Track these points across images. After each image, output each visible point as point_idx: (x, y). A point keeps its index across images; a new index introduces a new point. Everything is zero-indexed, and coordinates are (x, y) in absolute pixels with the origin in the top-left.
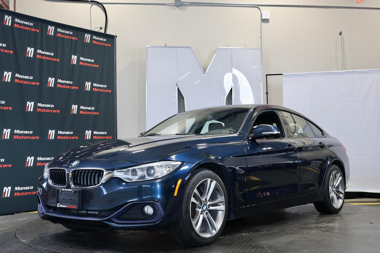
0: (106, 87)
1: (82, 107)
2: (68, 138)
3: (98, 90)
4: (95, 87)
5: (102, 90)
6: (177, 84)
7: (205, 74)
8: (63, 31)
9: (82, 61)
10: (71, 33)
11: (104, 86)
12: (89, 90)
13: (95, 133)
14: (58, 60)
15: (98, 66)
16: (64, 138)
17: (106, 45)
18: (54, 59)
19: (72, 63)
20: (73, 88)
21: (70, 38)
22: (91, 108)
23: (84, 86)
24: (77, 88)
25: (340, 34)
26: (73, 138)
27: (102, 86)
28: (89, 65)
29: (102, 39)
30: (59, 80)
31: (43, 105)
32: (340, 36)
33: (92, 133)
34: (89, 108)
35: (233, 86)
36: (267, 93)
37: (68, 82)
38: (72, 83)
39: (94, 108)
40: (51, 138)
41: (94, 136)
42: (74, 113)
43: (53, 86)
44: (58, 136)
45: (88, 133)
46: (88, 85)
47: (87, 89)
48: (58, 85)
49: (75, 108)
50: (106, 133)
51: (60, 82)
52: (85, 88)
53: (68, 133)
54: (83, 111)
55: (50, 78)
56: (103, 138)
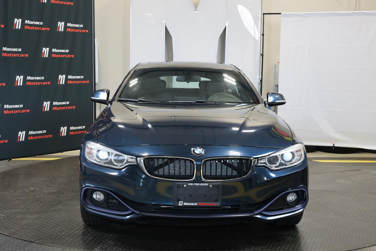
0: (82, 27)
1: (54, 50)
2: (38, 84)
4: (69, 27)
5: (78, 31)
7: (196, 11)
11: (80, 26)
12: (62, 30)
13: (70, 77)
15: (72, 4)
16: (34, 84)
19: (42, 1)
20: (43, 29)
24: (48, 29)
26: (45, 83)
27: (77, 26)
28: (62, 3)
31: (9, 50)
33: (66, 77)
34: (63, 51)
35: (227, 24)
36: (263, 35)
37: (37, 23)
38: (42, 24)
39: (68, 50)
40: (19, 85)
41: (68, 81)
42: (45, 56)
43: (19, 28)
44: (27, 82)
45: (62, 78)
46: (61, 25)
47: (60, 30)
48: (26, 26)
49: (46, 51)
50: (82, 77)
51: (28, 23)
52: (58, 29)
53: (38, 78)
54: (55, 54)
55: (16, 20)
56: (79, 82)
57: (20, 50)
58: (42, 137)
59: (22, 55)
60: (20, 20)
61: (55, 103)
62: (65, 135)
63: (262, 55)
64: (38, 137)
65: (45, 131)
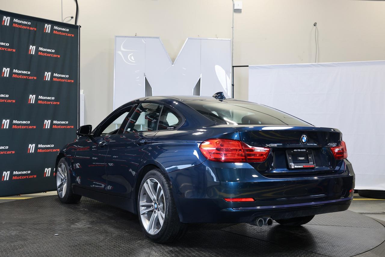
0: (68, 77)
1: (40, 97)
2: (24, 128)
3: (59, 80)
4: (55, 77)
5: (63, 80)
6: (144, 74)
7: (173, 65)
8: (20, 22)
9: (41, 51)
10: (29, 23)
11: (65, 76)
12: (49, 80)
13: (55, 122)
14: (14, 50)
15: (59, 56)
16: (20, 128)
17: (69, 35)
18: (9, 50)
19: (29, 53)
20: (31, 78)
21: (28, 28)
22: (51, 98)
24: (35, 78)
25: (315, 26)
26: (30, 127)
27: (63, 76)
28: (49, 55)
29: (64, 29)
30: (14, 70)
32: (315, 27)
33: (52, 122)
34: (49, 98)
35: (201, 77)
36: (233, 85)
37: (25, 72)
38: (29, 73)
39: (54, 98)
40: (5, 128)
41: (54, 126)
42: (31, 102)
43: (8, 76)
44: (13, 126)
45: (47, 123)
46: (48, 75)
47: (47, 80)
48: (14, 75)
49: (32, 98)
50: (67, 122)
51: (16, 72)
52: (45, 78)
53: (24, 122)
54: (41, 101)
55: (4, 69)
56: (63, 127)
57: (7, 96)
58: (26, 177)
59: (9, 101)
60: (9, 69)
61: (40, 146)
62: (49, 175)
64: (23, 177)
65: (30, 171)
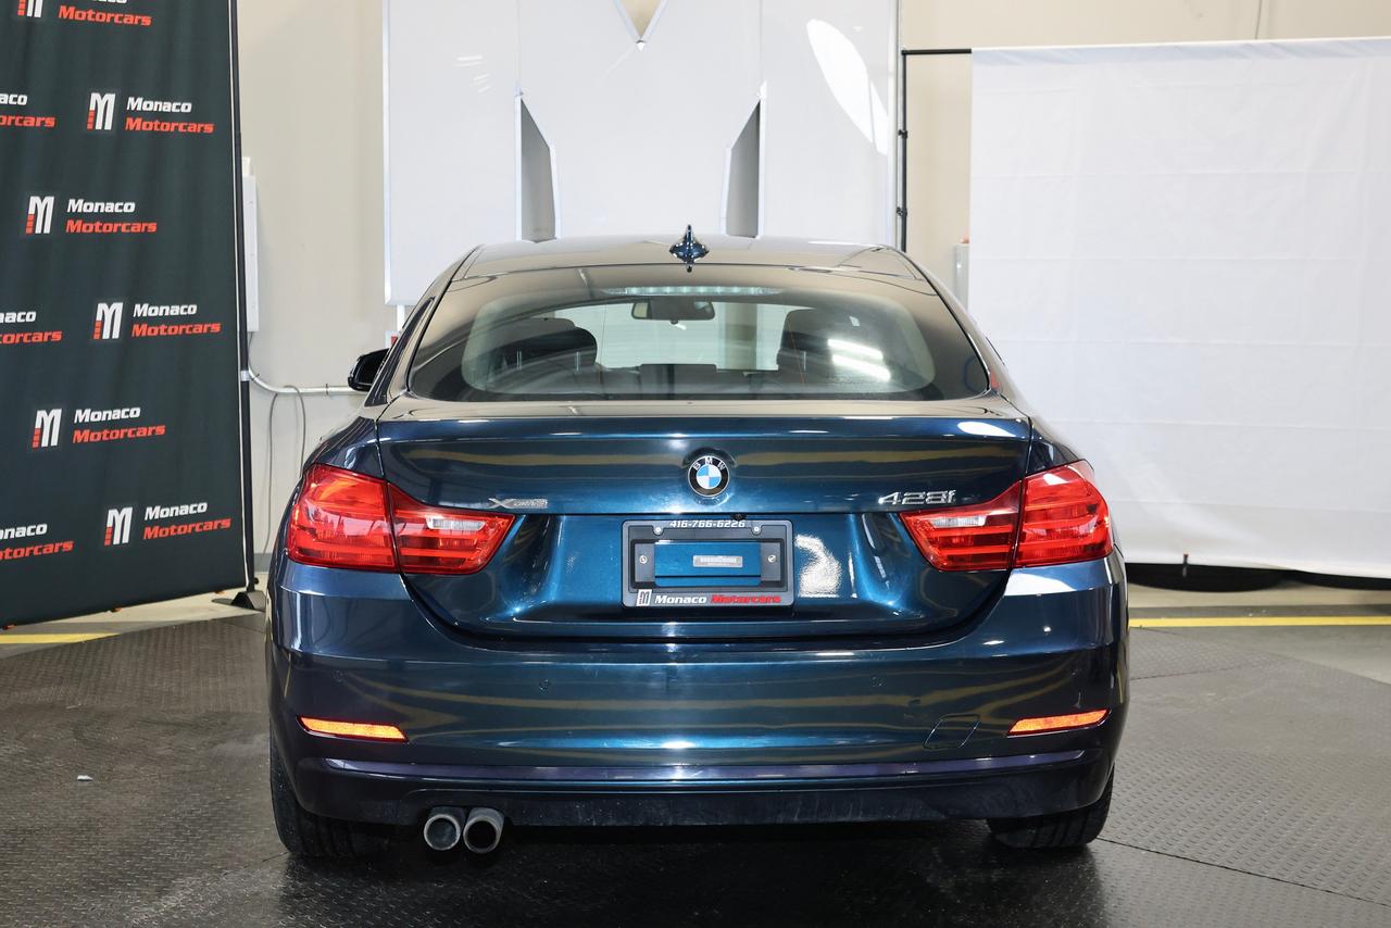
0: (189, 110)
1: (75, 205)
2: (12, 341)
4: (135, 114)
5: (170, 127)
6: (518, 87)
7: (641, 45)
11: (178, 107)
12: (108, 126)
13: (142, 310)
15: (147, 21)
19: (21, 13)
20: (30, 122)
22: (121, 207)
23: (83, 112)
24: (50, 122)
26: (39, 337)
27: (168, 107)
28: (106, 18)
33: (128, 311)
34: (111, 207)
35: (763, 95)
36: (904, 134)
38: (25, 103)
39: (133, 205)
41: (136, 327)
42: (38, 231)
45: (110, 316)
46: (102, 106)
47: (98, 127)
49: (41, 209)
50: (193, 309)
52: (90, 120)
53: (12, 318)
54: (79, 222)
56: (178, 330)
58: (32, 551)
62: (126, 539)
63: (902, 212)
64: (16, 551)
65: (45, 526)
